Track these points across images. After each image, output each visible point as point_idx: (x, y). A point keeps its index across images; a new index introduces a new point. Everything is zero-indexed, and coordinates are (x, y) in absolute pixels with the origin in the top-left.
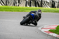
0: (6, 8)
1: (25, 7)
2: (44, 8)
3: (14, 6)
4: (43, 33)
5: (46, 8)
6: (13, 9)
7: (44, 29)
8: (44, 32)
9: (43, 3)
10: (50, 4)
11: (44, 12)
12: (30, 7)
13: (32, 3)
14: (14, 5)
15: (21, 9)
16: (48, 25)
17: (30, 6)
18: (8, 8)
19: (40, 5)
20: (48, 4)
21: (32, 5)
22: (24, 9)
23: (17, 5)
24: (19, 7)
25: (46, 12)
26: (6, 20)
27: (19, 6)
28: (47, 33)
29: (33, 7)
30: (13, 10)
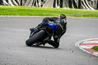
0: (21, 10)
1: (52, 8)
2: (84, 10)
3: (33, 7)
4: (83, 51)
5: (87, 10)
6: (32, 11)
7: (85, 45)
8: (85, 51)
9: (82, 2)
10: (94, 3)
11: (84, 16)
12: (61, 8)
13: (64, 2)
14: (35, 5)
15: (45, 11)
16: (91, 39)
17: (61, 6)
18: (24, 10)
19: (77, 5)
20: (91, 4)
21: (64, 5)
22: (51, 12)
23: (40, 4)
24: (42, 9)
25: (87, 16)
26: (22, 30)
27: (43, 6)
28: (89, 53)
29: (65, 8)
30: (33, 13)
